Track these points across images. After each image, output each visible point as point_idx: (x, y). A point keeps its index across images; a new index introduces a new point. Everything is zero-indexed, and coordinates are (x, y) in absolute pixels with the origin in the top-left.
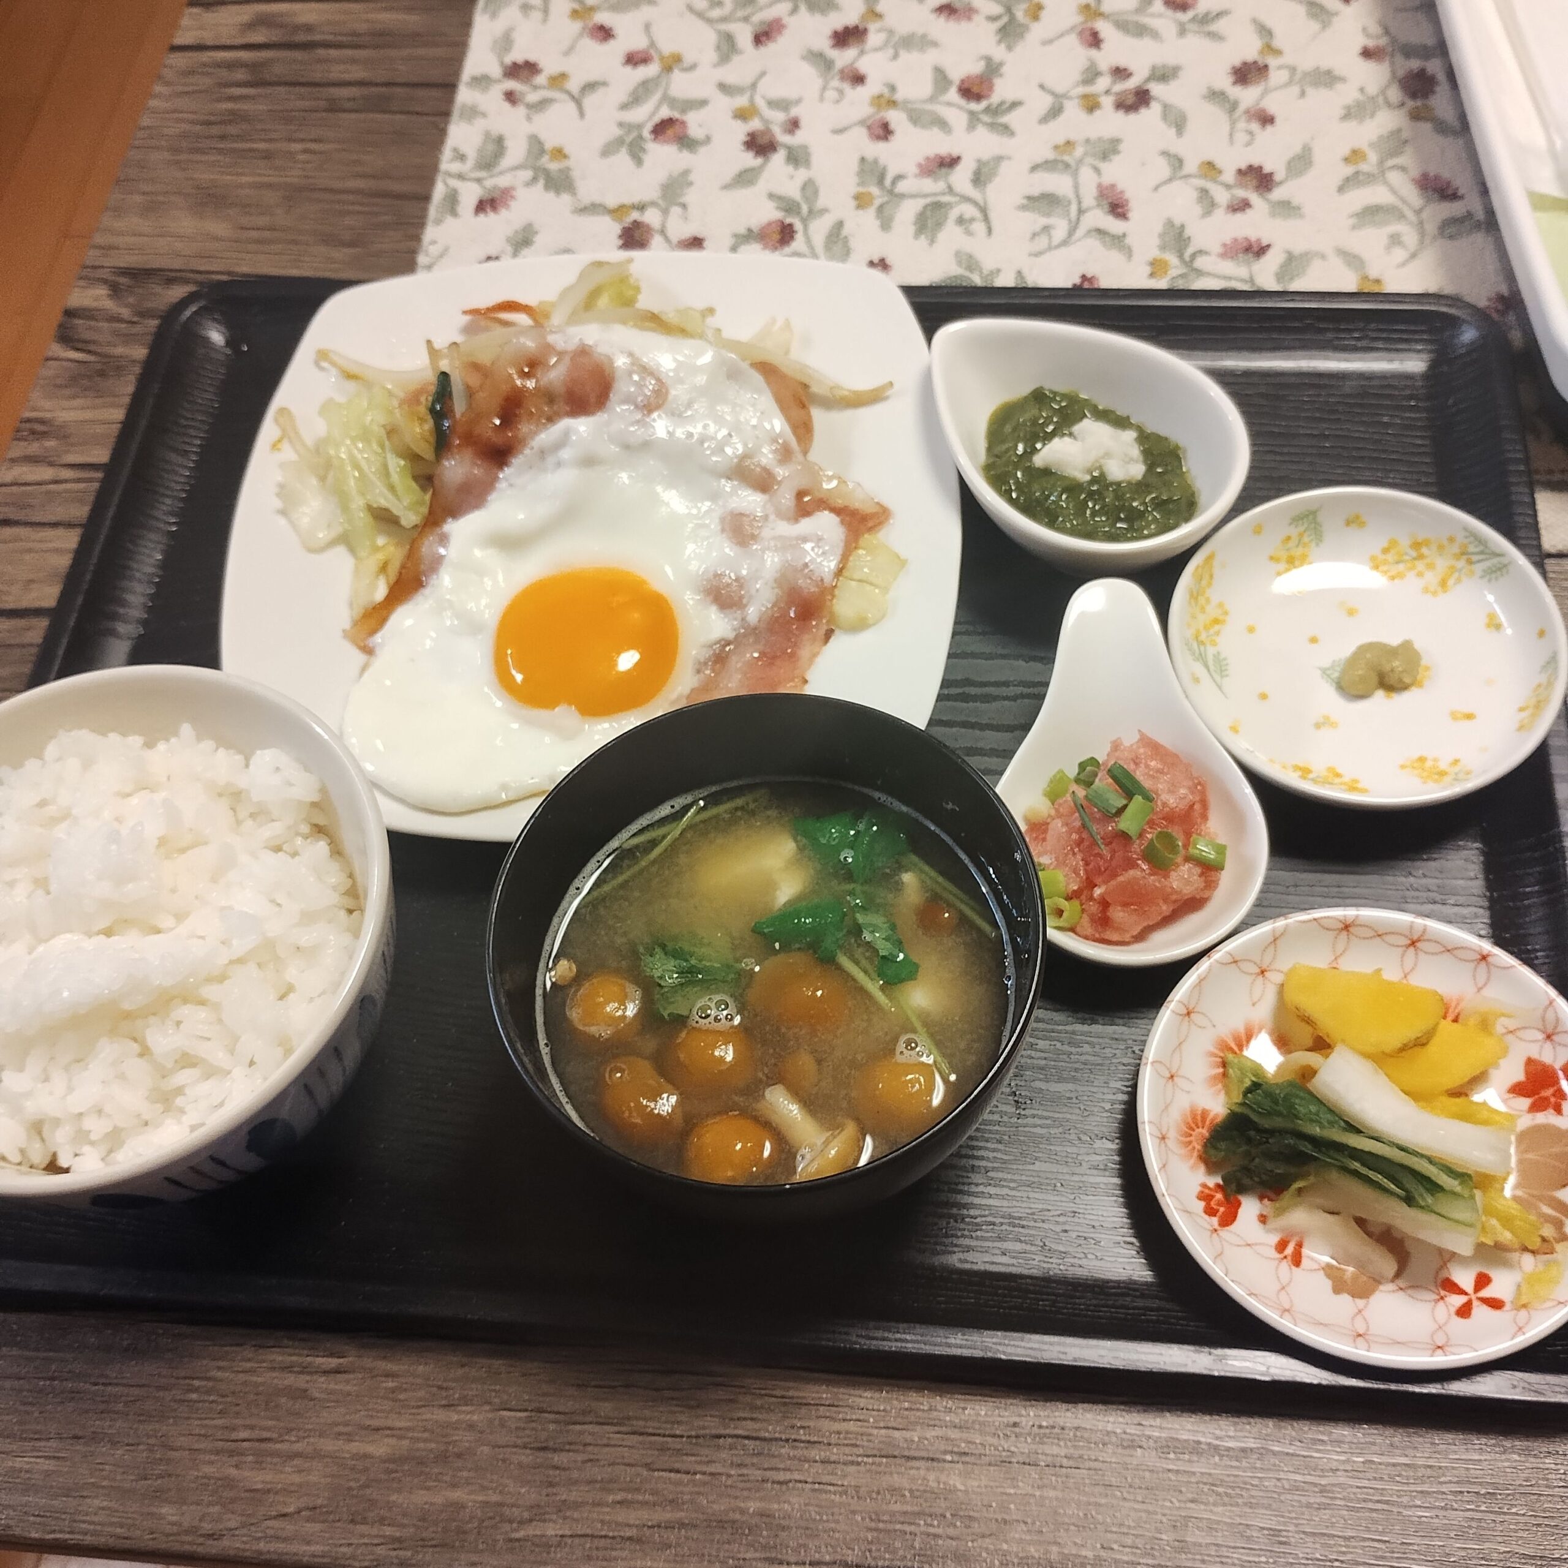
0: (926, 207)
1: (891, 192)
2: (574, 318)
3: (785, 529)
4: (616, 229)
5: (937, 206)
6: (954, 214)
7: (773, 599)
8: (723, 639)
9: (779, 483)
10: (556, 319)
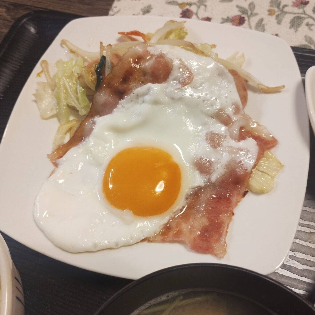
0: (295, 17)
1: (282, 11)
2: (160, 42)
3: (233, 143)
4: (180, 11)
5: (299, 18)
6: (305, 21)
7: (223, 173)
8: (199, 186)
9: (233, 122)
10: (153, 41)
